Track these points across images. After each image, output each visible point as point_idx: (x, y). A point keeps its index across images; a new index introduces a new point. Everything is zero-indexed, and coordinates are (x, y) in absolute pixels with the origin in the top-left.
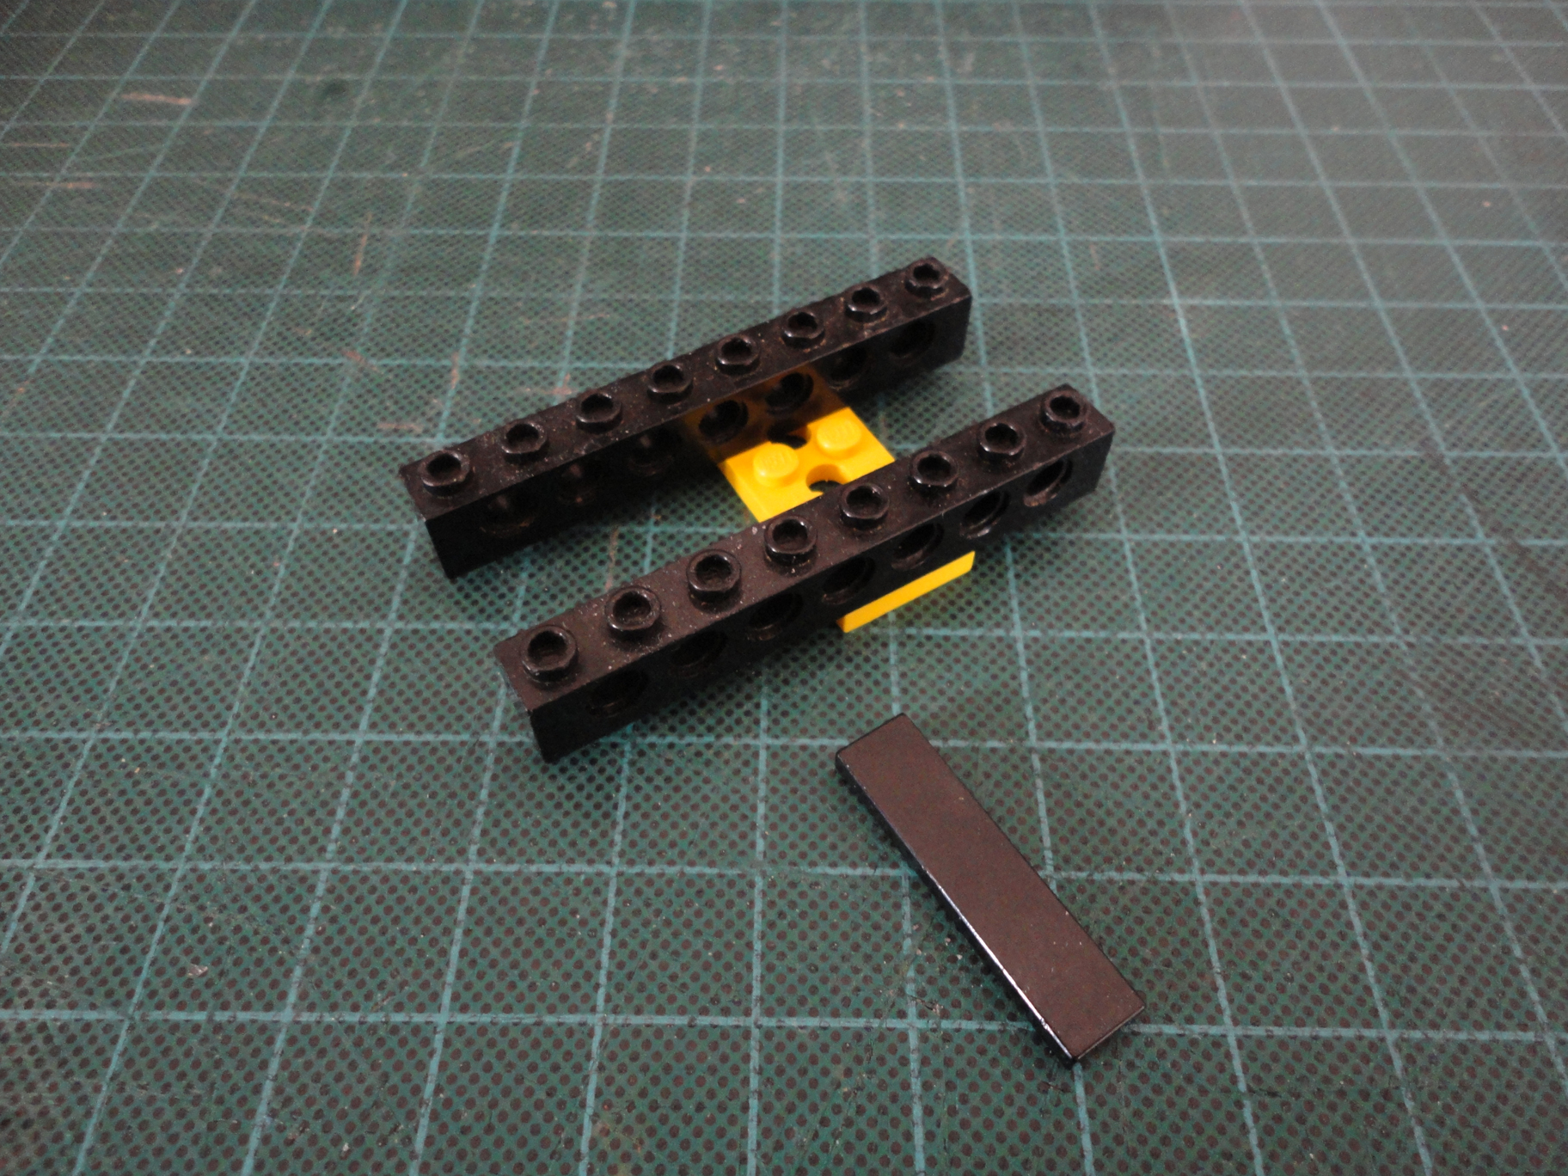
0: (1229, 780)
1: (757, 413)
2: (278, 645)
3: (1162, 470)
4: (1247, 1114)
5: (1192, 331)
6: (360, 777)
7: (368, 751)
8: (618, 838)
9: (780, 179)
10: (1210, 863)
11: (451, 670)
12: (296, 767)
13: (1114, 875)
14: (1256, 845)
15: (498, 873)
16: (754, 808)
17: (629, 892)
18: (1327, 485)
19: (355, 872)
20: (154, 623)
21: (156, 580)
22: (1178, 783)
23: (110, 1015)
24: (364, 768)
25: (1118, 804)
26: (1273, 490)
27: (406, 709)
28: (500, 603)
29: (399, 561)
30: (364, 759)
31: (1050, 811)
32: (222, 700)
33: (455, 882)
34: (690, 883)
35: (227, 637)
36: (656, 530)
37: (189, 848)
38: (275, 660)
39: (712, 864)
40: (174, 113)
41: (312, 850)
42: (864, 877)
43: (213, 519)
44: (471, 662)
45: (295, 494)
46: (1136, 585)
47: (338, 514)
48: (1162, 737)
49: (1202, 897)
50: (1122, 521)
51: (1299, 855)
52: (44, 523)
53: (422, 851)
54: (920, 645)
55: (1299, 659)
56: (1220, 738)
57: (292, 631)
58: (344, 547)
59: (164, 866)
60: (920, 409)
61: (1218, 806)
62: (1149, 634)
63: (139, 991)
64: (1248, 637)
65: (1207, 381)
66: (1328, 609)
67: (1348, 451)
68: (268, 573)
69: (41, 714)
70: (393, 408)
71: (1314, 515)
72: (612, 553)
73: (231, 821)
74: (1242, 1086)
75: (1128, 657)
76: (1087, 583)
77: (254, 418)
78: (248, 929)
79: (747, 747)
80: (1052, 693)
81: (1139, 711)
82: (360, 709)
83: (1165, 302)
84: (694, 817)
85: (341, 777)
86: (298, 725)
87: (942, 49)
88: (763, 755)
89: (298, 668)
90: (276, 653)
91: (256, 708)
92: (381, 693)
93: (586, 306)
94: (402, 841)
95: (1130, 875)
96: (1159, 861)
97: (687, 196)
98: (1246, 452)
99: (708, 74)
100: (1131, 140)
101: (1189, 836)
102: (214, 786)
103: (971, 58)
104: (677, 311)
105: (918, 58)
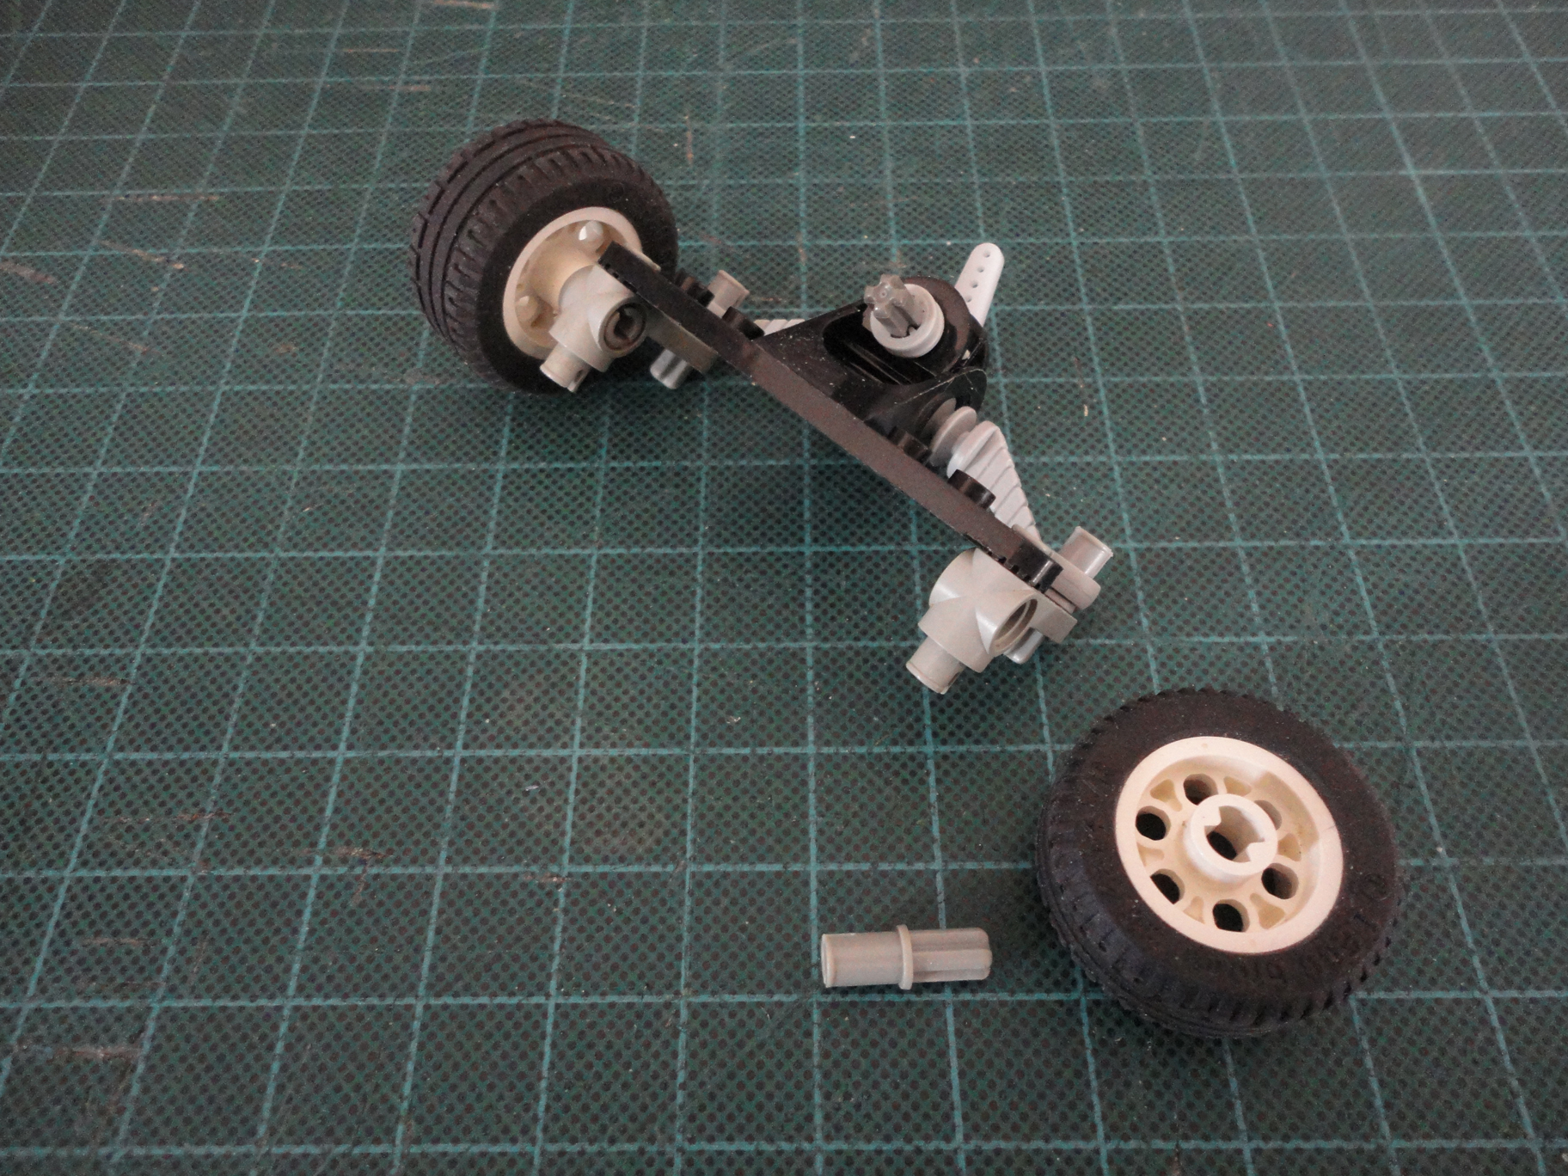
0: (1508, 565)
2: (721, 480)
3: (1420, 320)
4: (1551, 798)
5: (1430, 198)
6: (816, 579)
7: (817, 559)
9: (1043, 68)
10: (1501, 626)
11: (866, 495)
12: (764, 572)
13: (1427, 637)
14: (1535, 612)
19: (833, 648)
21: (605, 430)
22: (1467, 568)
23: (677, 751)
24: (817, 572)
25: (1423, 585)
26: (1515, 334)
27: (838, 526)
30: (816, 566)
31: (1369, 592)
32: (689, 523)
34: (1096, 651)
35: (678, 474)
37: (698, 633)
38: (721, 491)
39: (1110, 637)
40: (483, 17)
41: (795, 633)
42: (1232, 643)
44: (880, 490)
46: (1411, 416)
48: (1450, 533)
49: (1498, 651)
50: (1393, 365)
53: (880, 632)
55: (1553, 470)
56: (1497, 533)
57: (728, 468)
59: (683, 647)
61: (1501, 584)
62: (1428, 455)
63: (694, 737)
64: (1509, 454)
65: (1448, 243)
68: (695, 422)
69: (548, 535)
70: (757, 283)
71: (1552, 354)
73: (725, 613)
74: (1545, 780)
75: (1413, 472)
76: (1371, 415)
78: (763, 690)
79: (1118, 549)
80: (1356, 502)
81: (1429, 515)
82: (801, 528)
83: (1403, 172)
85: (801, 579)
86: (756, 541)
88: (1133, 555)
90: (721, 486)
91: (718, 528)
92: (814, 515)
93: (899, 189)
94: (863, 625)
95: (1439, 636)
96: (1461, 625)
97: (963, 86)
98: (1489, 302)
100: (1351, 23)
101: (1482, 607)
102: (703, 588)
104: (979, 192)
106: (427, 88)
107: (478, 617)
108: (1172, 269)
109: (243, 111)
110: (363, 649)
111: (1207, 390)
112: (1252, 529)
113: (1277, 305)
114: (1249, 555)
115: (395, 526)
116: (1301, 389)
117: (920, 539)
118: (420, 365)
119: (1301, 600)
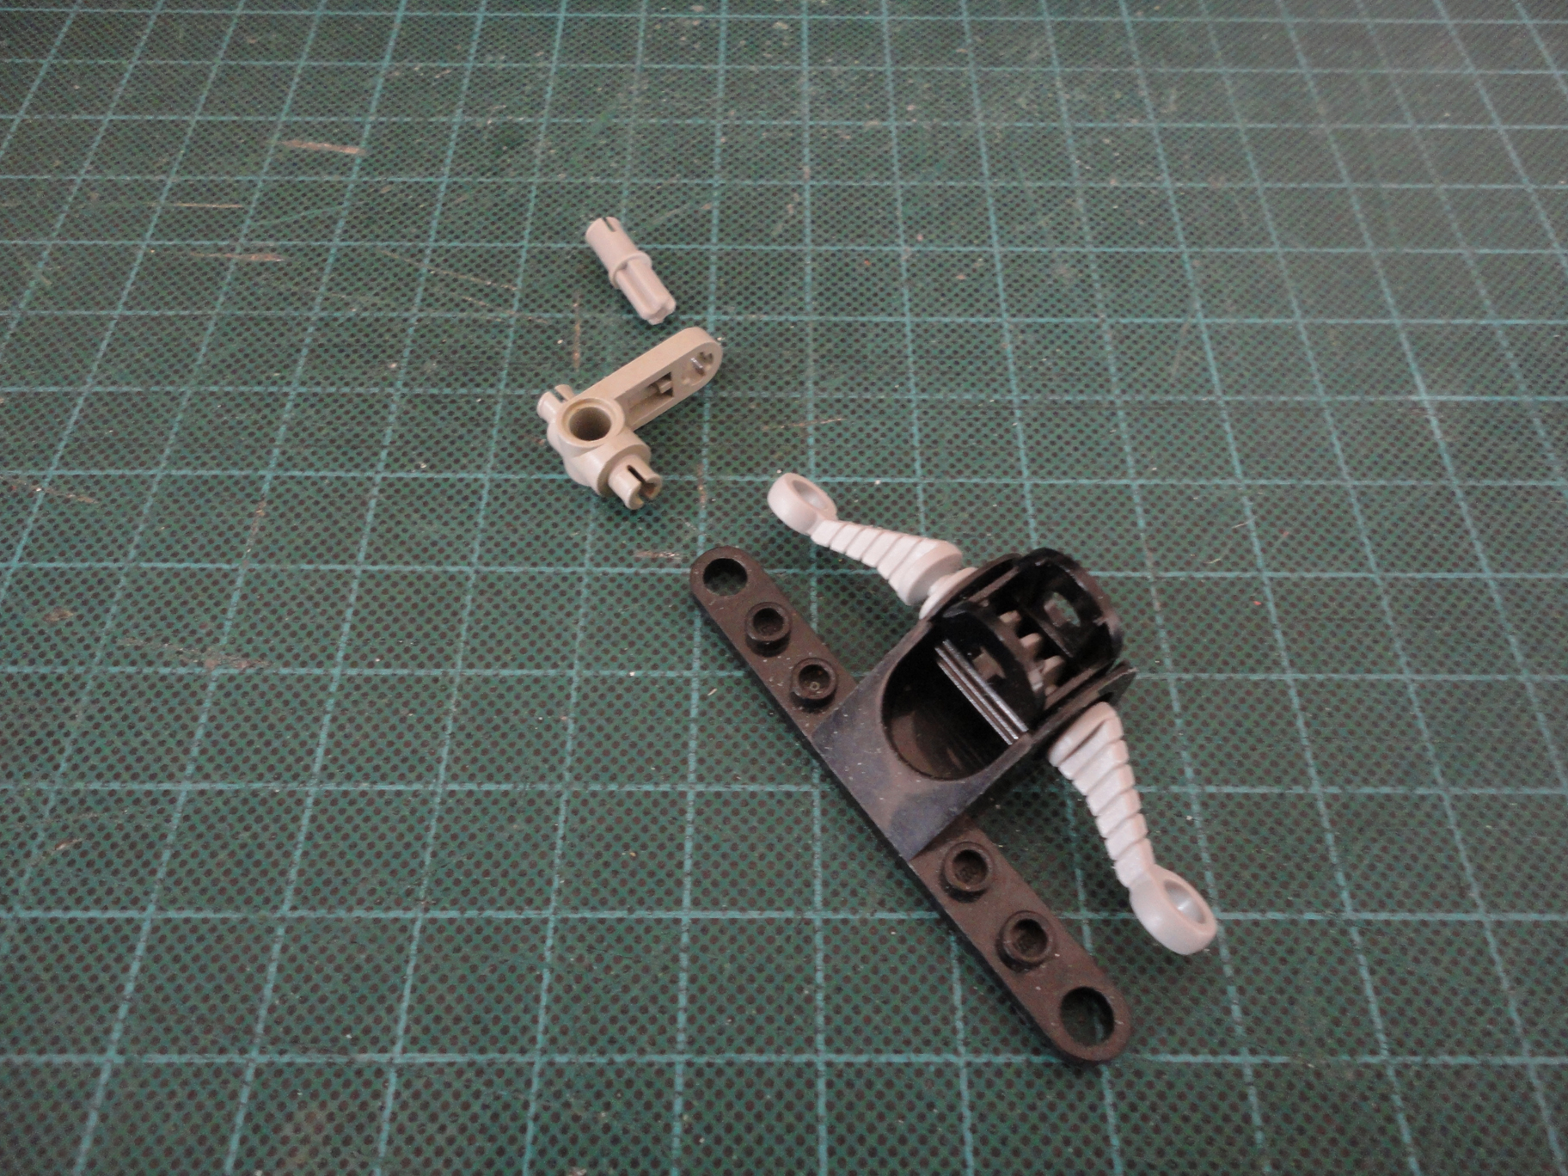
0: (1546, 953)
2: (584, 812)
3: (1435, 599)
5: (1446, 433)
6: (694, 959)
7: (696, 930)
8: (959, 1025)
9: (996, 249)
10: (1538, 1044)
11: (762, 838)
12: (629, 949)
13: (1448, 1059)
15: (849, 1065)
17: (980, 1084)
19: (710, 1065)
20: (454, 786)
21: (445, 737)
22: (1496, 957)
24: (695, 950)
25: (1441, 981)
26: (1548, 621)
27: (725, 883)
28: (797, 762)
29: (687, 713)
30: (694, 939)
31: (1377, 991)
32: (541, 874)
33: (808, 1074)
35: (531, 802)
37: (541, 1039)
38: (584, 829)
40: (345, 165)
41: (662, 1041)
42: (1207, 1065)
43: (488, 666)
44: (780, 829)
45: (566, 636)
46: (1426, 734)
47: (614, 659)
48: (1475, 906)
49: (1536, 1082)
50: (1403, 660)
52: (318, 671)
53: (770, 1041)
54: (1222, 805)
56: (1531, 905)
57: (594, 794)
58: (627, 697)
59: (521, 1060)
61: (1538, 982)
62: (1446, 790)
64: (1545, 791)
65: (1467, 493)
68: (557, 729)
69: (362, 891)
70: (646, 533)
73: (577, 1009)
75: (1429, 815)
76: (1377, 732)
77: (506, 546)
78: (617, 1127)
80: (1360, 858)
81: (1448, 876)
82: (679, 883)
83: (1414, 398)
85: (676, 959)
86: (622, 902)
87: (1142, 82)
88: (1087, 931)
89: (609, 837)
90: (583, 820)
91: (577, 883)
92: (697, 865)
93: (822, 407)
94: (750, 1030)
95: (1464, 1059)
96: (1489, 1043)
97: (903, 270)
98: (1516, 576)
99: (902, 115)
100: (1354, 199)
101: (1515, 1016)
102: (552, 971)
103: (1173, 95)
104: (916, 413)
105: (1118, 95)
106: (270, 258)
107: (263, 1012)
108: (1141, 523)
109: (48, 283)
110: (110, 1059)
111: (1181, 692)
112: (1232, 895)
113: (1267, 574)
114: (1229, 931)
115: (171, 873)
116: (1293, 693)
117: (826, 903)
118: (224, 640)
119: (1292, 1001)
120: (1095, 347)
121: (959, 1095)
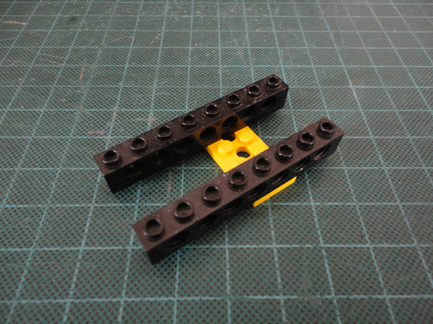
0: (392, 258)
1: (219, 130)
2: (52, 214)
3: (354, 144)
6: (82, 264)
7: (85, 254)
8: (177, 286)
9: (220, 48)
10: (390, 291)
11: (115, 222)
12: (58, 261)
13: (357, 296)
14: (405, 283)
15: (133, 302)
16: (225, 273)
17: (182, 308)
18: (410, 149)
19: (80, 303)
20: (8, 206)
21: (9, 190)
22: (374, 259)
24: (83, 261)
25: (355, 268)
26: (392, 151)
27: (98, 237)
28: (132, 196)
29: (96, 181)
30: (83, 257)
31: (331, 272)
32: (32, 235)
33: (117, 306)
34: (204, 304)
35: (34, 211)
36: (186, 168)
37: (18, 294)
38: (51, 219)
39: (211, 296)
40: (20, 27)
41: (64, 294)
42: (267, 300)
43: (29, 167)
44: (122, 218)
45: (59, 157)
46: (351, 186)
47: (74, 164)
48: (367, 242)
49: (389, 304)
50: (343, 163)
51: (420, 286)
53: (105, 294)
54: (279, 209)
55: (409, 211)
56: (387, 242)
57: (57, 208)
58: (76, 176)
59: (8, 302)
60: (271, 124)
61: (389, 268)
62: (357, 204)
64: (391, 204)
65: (365, 113)
66: (416, 193)
67: (414, 137)
68: (49, 186)
70: (93, 126)
71: (407, 159)
72: (170, 177)
73: (34, 283)
75: (351, 212)
76: (334, 185)
77: (45, 130)
79: (221, 249)
80: (326, 226)
81: (357, 232)
82: (82, 237)
83: (348, 87)
84: (204, 277)
85: (75, 264)
86: (59, 244)
87: (269, 6)
88: (227, 251)
89: (59, 222)
90: (51, 217)
91: (44, 238)
92: (89, 231)
93: (158, 90)
94: (97, 290)
95: (362, 296)
96: (372, 290)
97: (190, 53)
98: (381, 137)
99: (194, 14)
100: (331, 35)
101: (381, 280)
102: (28, 269)
103: (278, 9)
104: (188, 91)
105: (261, 9)
112: (281, 239)
114: (279, 252)
117: (134, 243)
119: (300, 276)
120: (248, 73)
121: (173, 313)
